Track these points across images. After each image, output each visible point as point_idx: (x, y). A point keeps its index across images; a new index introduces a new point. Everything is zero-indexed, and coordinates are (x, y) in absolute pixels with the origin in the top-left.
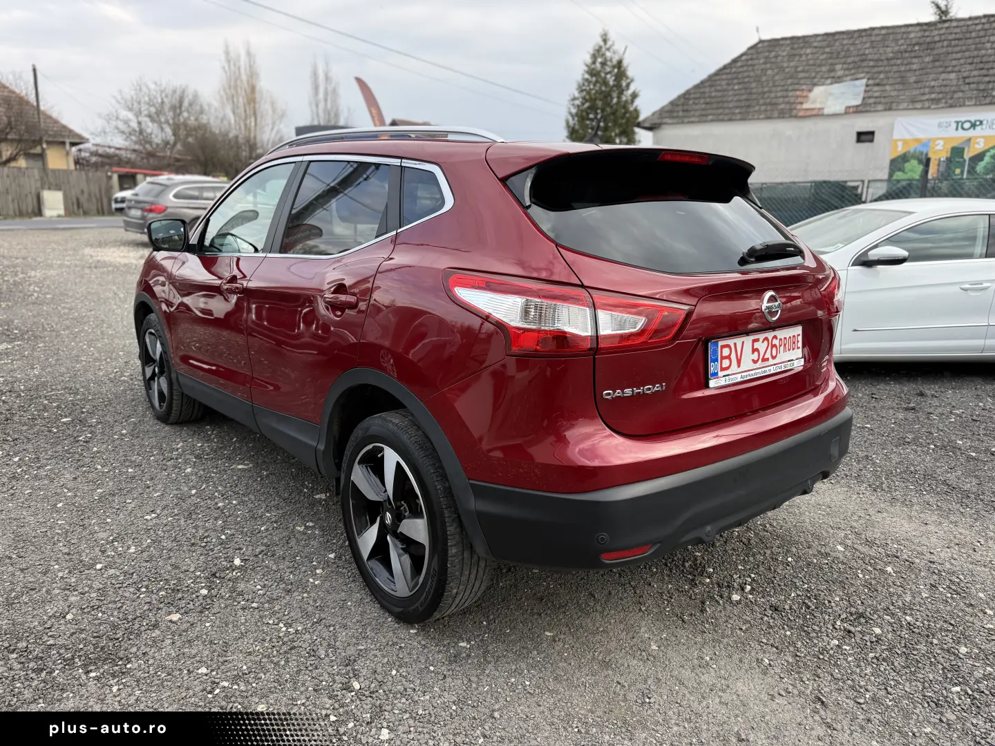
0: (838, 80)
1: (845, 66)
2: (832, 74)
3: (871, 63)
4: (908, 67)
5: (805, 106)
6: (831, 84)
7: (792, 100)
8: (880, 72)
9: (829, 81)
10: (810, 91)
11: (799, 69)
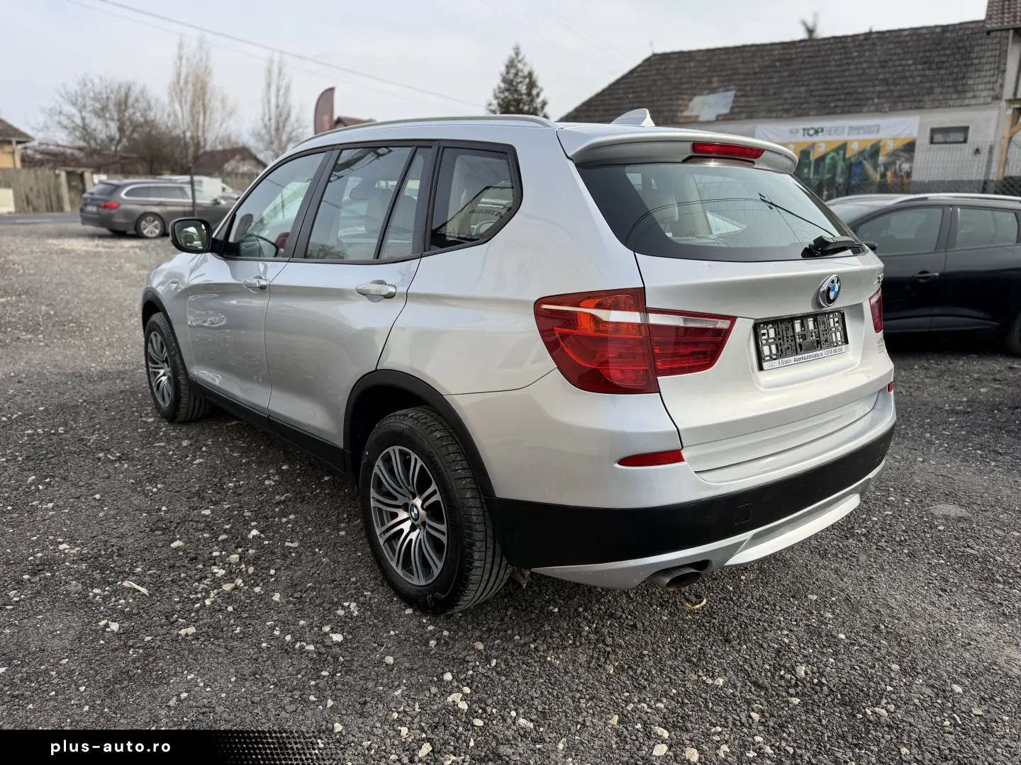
0: (713, 91)
1: (720, 79)
2: (709, 86)
3: (741, 77)
4: (769, 81)
5: (685, 114)
6: (708, 94)
7: (675, 108)
8: (746, 85)
9: (706, 92)
10: (690, 100)
11: (683, 81)
